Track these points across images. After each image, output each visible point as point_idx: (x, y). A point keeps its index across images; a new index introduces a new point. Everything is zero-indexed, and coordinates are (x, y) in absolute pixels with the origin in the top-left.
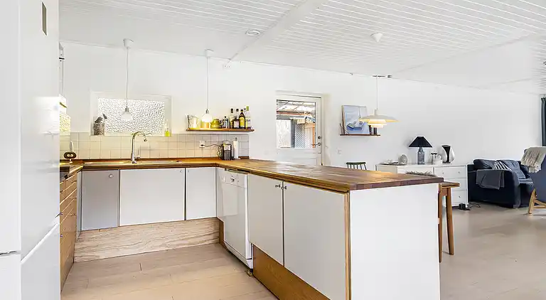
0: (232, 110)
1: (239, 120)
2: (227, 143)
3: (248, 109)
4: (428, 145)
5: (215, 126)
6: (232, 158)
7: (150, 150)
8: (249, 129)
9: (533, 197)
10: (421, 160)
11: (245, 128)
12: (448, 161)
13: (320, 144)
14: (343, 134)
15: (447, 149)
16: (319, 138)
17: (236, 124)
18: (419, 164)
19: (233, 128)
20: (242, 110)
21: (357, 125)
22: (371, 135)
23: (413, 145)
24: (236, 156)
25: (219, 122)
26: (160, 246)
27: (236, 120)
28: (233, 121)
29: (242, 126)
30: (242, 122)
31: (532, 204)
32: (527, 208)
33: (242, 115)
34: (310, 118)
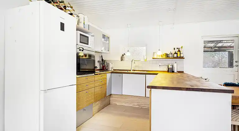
0: (174, 48)
1: (177, 54)
2: (171, 64)
3: (182, 48)
5: (164, 56)
6: (173, 72)
7: (139, 67)
16: (236, 62)
19: (174, 57)
20: (179, 48)
26: (137, 105)
27: (175, 53)
29: (179, 56)
33: (179, 51)
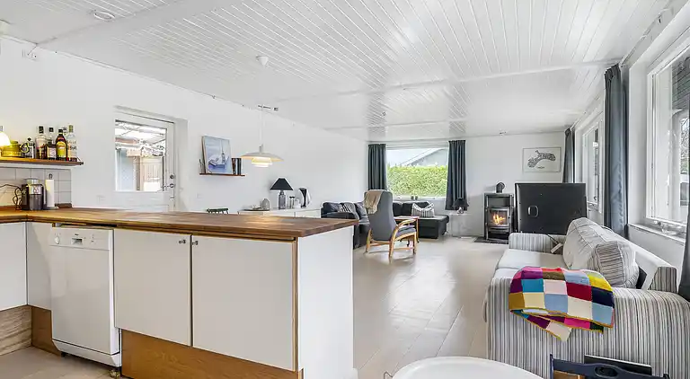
0: (41, 128)
1: (55, 146)
2: (36, 182)
3: (71, 130)
4: (289, 188)
5: (12, 154)
8: (74, 161)
9: (369, 236)
10: (282, 205)
11: (67, 159)
12: (304, 205)
13: (172, 185)
14: (204, 173)
15: (304, 191)
16: (171, 177)
17: (51, 153)
18: (280, 208)
19: (46, 158)
20: (60, 131)
21: (220, 163)
22: (234, 175)
23: (275, 187)
24: (51, 204)
25: (19, 148)
27: (49, 145)
28: (45, 148)
29: (63, 155)
30: (62, 150)
31: (368, 242)
32: (365, 247)
33: (61, 138)
34: (147, 149)
